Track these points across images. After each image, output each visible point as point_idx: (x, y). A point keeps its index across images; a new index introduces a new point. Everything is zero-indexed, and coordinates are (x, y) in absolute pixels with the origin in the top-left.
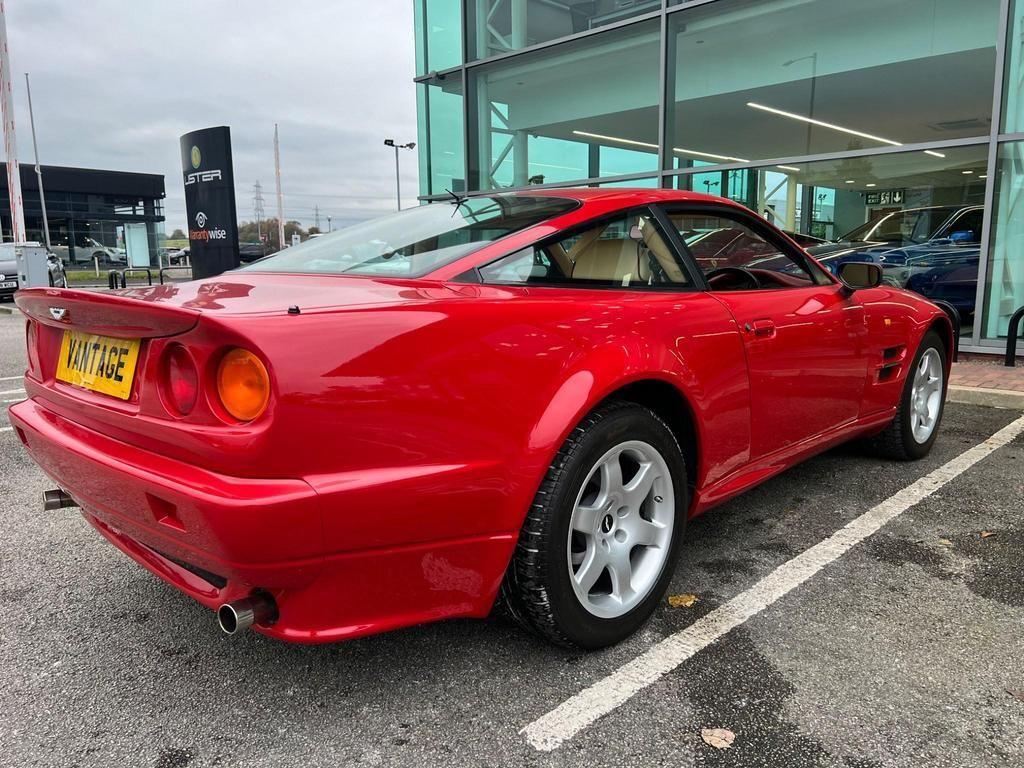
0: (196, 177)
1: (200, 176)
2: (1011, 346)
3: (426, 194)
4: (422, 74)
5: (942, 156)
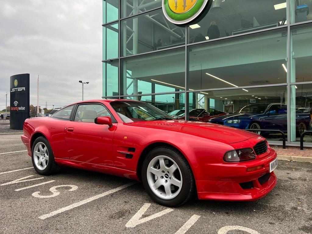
0: (15, 89)
1: (17, 89)
2: (302, 144)
3: (105, 96)
4: (105, 60)
5: (248, 91)
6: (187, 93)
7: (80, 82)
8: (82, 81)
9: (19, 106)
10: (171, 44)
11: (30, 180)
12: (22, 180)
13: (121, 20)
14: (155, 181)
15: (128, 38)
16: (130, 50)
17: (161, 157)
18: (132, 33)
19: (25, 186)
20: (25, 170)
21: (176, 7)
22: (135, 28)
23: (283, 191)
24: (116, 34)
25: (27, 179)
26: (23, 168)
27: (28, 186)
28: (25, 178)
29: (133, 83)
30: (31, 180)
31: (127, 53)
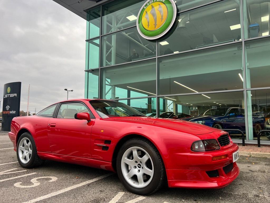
0: (8, 96)
1: (10, 95)
2: (259, 142)
4: (87, 69)
5: (210, 98)
6: (158, 97)
7: (65, 90)
8: (67, 89)
9: (10, 110)
10: (145, 57)
11: (13, 172)
12: (7, 172)
13: (101, 37)
14: (128, 171)
15: (107, 52)
16: (109, 62)
17: (134, 148)
18: (110, 47)
19: (8, 177)
20: (10, 164)
21: (148, 25)
22: (114, 43)
23: (245, 182)
24: (98, 48)
25: (11, 171)
26: (8, 162)
27: (11, 177)
28: (10, 170)
29: (111, 90)
30: (15, 172)
31: (107, 63)
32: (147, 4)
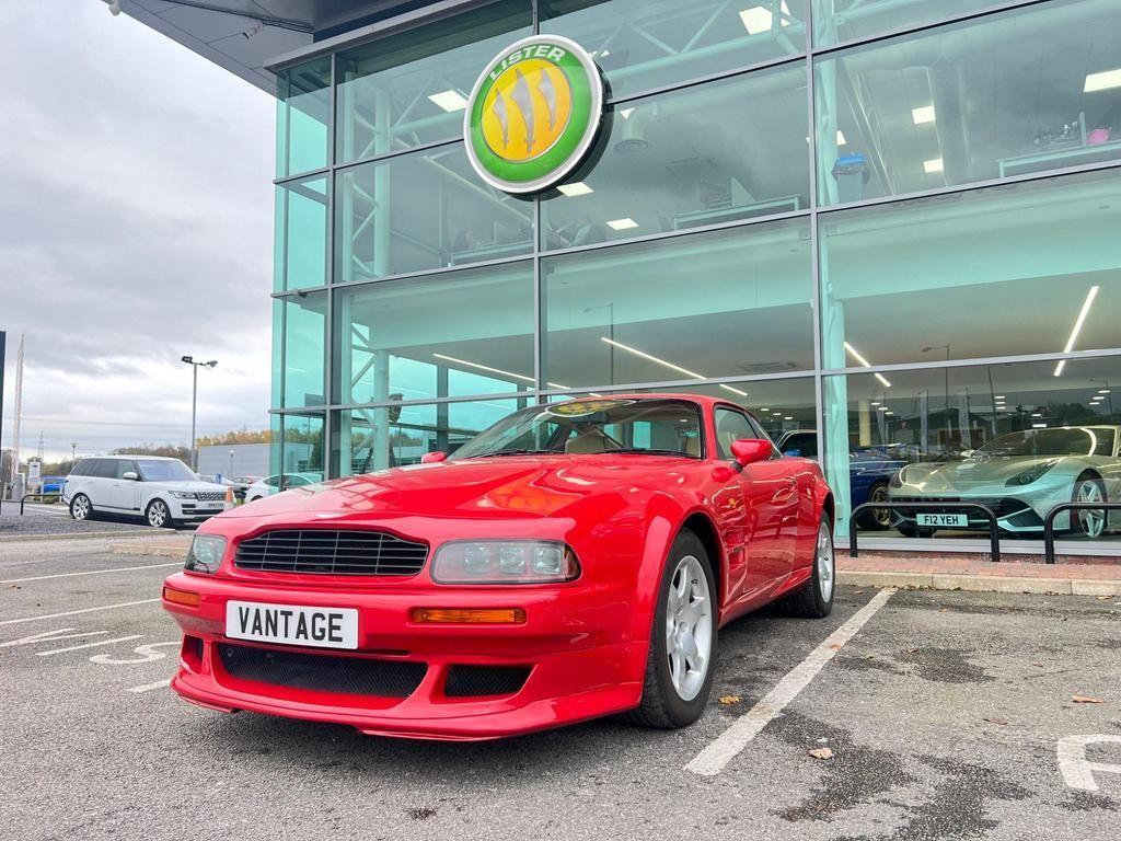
2: (853, 541)
3: (278, 407)
4: (280, 290)
5: (745, 394)
6: (540, 396)
7: (184, 359)
8: (191, 358)
10: (496, 248)
11: (68, 637)
12: (46, 637)
13: (334, 170)
15: (357, 222)
16: (363, 261)
18: (370, 207)
19: (61, 647)
20: (41, 620)
21: (505, 141)
22: (381, 193)
24: (320, 211)
25: (59, 635)
27: (68, 646)
28: (53, 633)
29: (372, 367)
30: (73, 636)
31: (356, 269)
32: (500, 65)
